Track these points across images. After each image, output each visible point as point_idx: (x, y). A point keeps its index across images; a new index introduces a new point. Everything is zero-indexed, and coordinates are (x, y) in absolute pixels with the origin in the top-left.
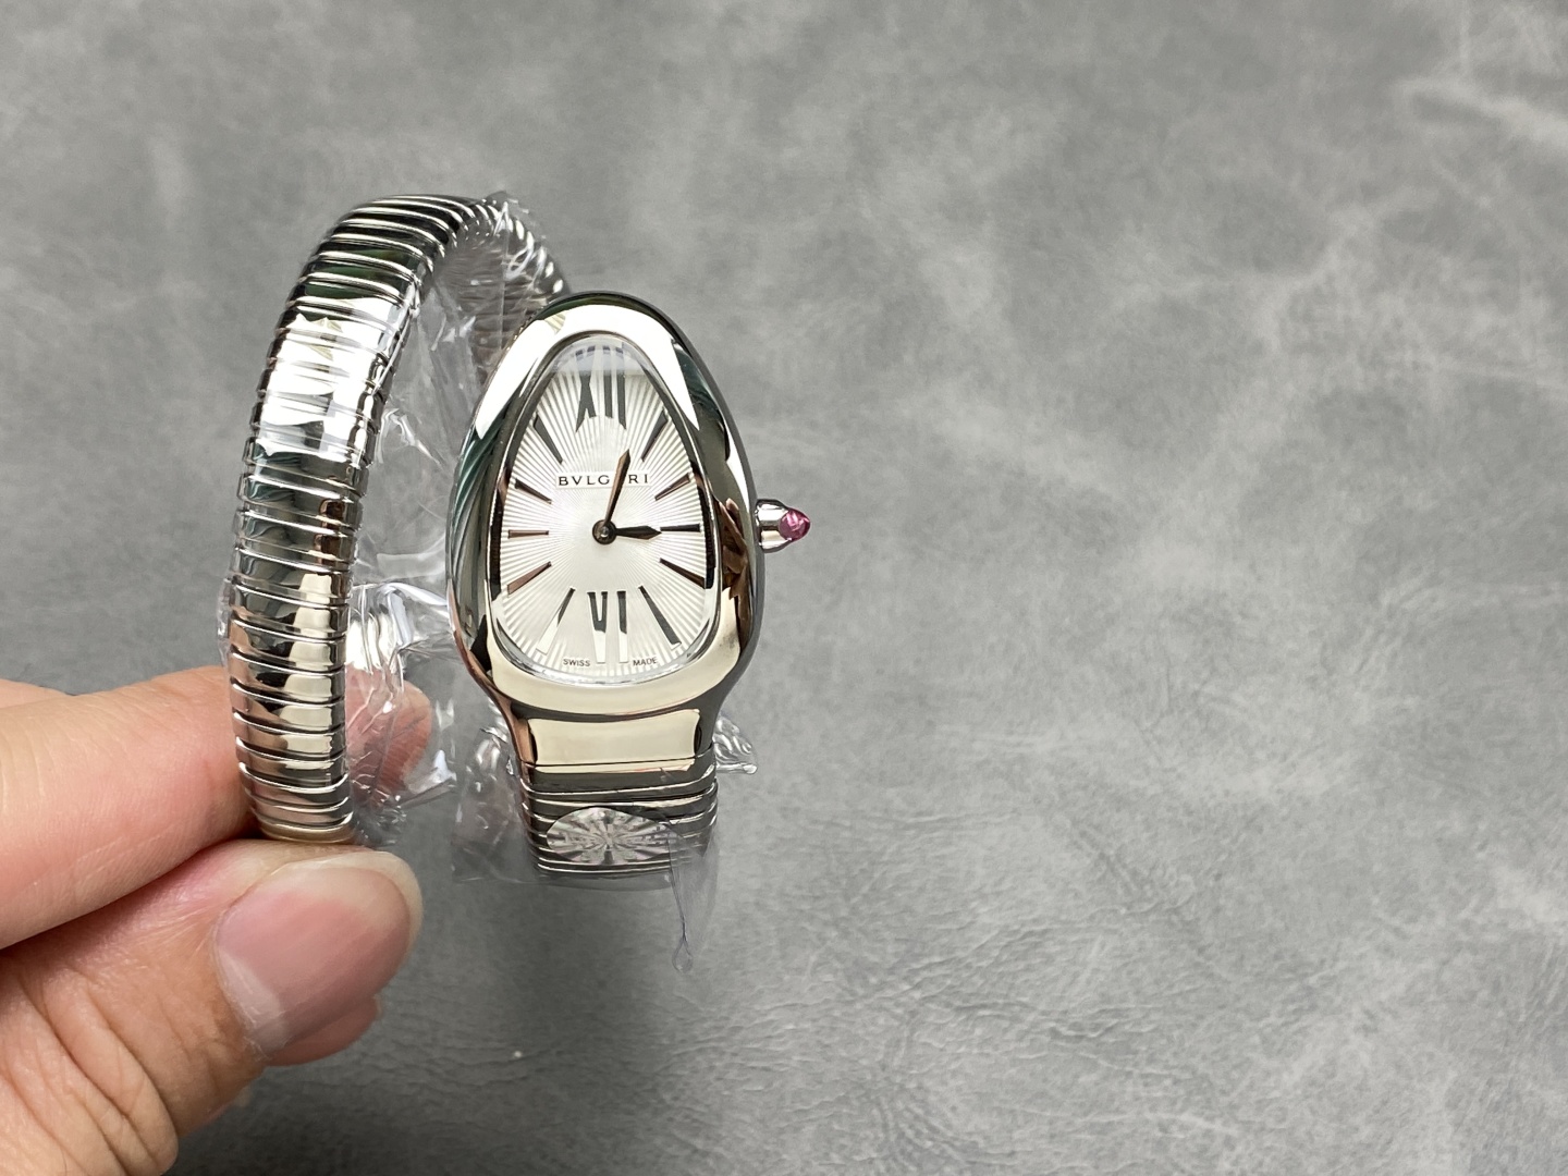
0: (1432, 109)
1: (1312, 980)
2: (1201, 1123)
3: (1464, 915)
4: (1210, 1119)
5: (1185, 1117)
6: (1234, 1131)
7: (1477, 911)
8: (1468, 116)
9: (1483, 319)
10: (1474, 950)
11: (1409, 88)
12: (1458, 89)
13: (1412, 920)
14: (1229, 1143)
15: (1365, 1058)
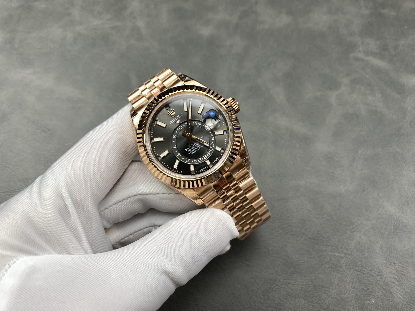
0: (357, 59)
1: (354, 226)
2: (337, 254)
3: (379, 212)
4: (339, 253)
5: (334, 254)
6: (343, 255)
7: (381, 211)
8: (363, 60)
9: (370, 98)
10: (381, 218)
11: (352, 55)
12: (361, 55)
13: (371, 213)
14: (342, 258)
15: (365, 240)
